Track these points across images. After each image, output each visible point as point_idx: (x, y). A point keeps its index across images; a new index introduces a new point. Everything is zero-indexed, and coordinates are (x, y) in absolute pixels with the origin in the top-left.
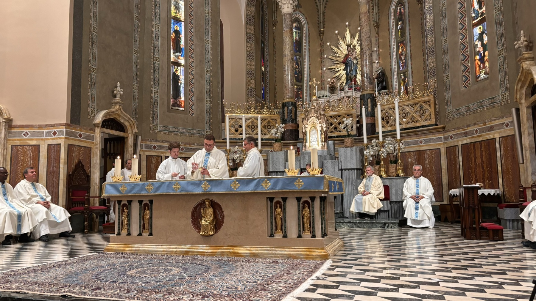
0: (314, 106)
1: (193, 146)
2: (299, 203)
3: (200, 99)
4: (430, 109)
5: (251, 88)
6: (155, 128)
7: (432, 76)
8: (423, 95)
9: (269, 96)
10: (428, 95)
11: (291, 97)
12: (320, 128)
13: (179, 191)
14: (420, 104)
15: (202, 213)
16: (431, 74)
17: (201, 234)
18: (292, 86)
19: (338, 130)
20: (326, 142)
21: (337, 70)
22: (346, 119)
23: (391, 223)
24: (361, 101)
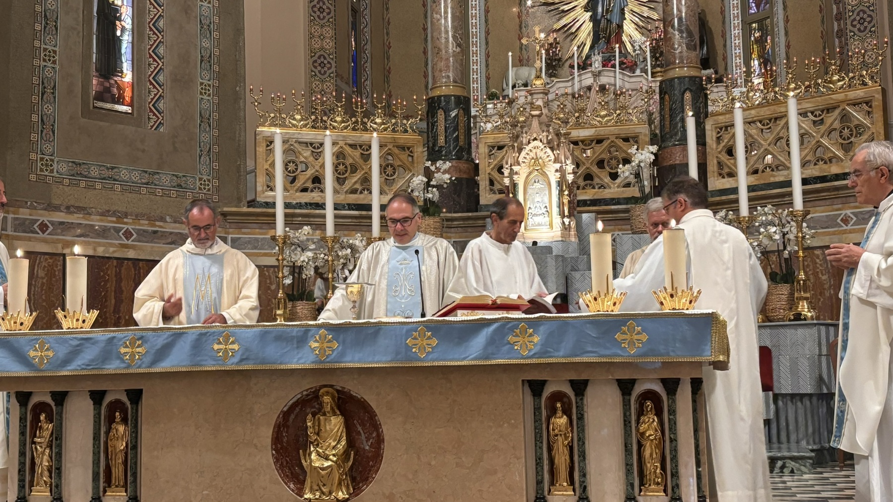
0: (539, 108)
1: (161, 224)
2: (627, 397)
3: (182, 81)
4: (872, 124)
5: (322, 53)
6: (47, 165)
7: (855, 30)
8: (850, 86)
9: (370, 77)
10: (864, 84)
11: (455, 81)
12: (558, 175)
13: (236, 360)
14: (841, 108)
15: (310, 431)
16: (854, 26)
17: (306, 496)
18: (458, 49)
19: (596, 180)
20: (573, 218)
21: (566, 8)
22: (637, 149)
23: (793, 459)
24: (662, 99)
